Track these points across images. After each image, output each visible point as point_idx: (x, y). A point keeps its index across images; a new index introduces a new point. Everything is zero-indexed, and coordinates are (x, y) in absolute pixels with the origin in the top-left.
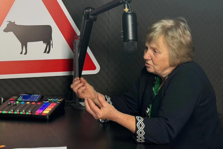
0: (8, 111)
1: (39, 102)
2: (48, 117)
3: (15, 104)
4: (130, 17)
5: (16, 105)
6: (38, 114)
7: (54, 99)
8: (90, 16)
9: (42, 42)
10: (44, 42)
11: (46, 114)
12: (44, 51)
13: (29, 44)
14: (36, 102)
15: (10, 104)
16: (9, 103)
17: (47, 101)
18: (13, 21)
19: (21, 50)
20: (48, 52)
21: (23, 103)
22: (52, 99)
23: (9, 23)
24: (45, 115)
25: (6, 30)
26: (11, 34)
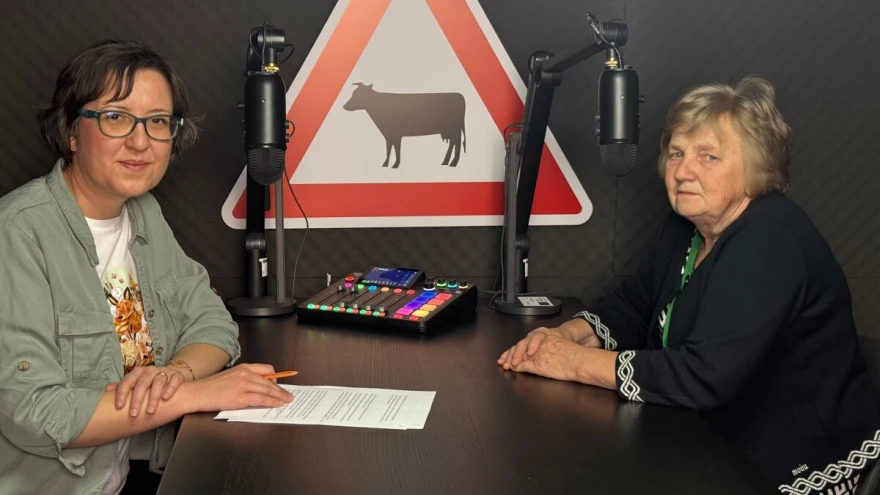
0: (333, 305)
1: (412, 288)
2: (422, 325)
3: (353, 290)
5: (356, 292)
6: (401, 317)
7: (451, 284)
8: (544, 74)
9: (439, 136)
10: (443, 137)
11: (420, 318)
12: (442, 160)
13: (406, 141)
14: (403, 288)
15: (343, 290)
16: (340, 288)
17: (432, 287)
18: (367, 84)
19: (385, 158)
20: (454, 164)
21: (373, 288)
22: (444, 285)
23: (357, 87)
24: (417, 319)
25: (350, 106)
26: (362, 115)
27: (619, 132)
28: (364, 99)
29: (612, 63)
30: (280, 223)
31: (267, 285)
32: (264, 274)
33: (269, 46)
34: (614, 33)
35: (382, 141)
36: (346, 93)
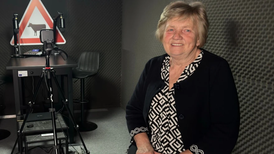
2: (40, 55)
4: (62, 20)
8: (55, 20)
18: (31, 23)
19: (35, 34)
21: (33, 52)
25: (28, 26)
26: (31, 28)
27: (62, 27)
28: (31, 25)
29: (61, 17)
30: (19, 44)
31: (18, 53)
32: (17, 51)
33: (16, 16)
34: (61, 13)
35: (34, 32)
36: (28, 24)
